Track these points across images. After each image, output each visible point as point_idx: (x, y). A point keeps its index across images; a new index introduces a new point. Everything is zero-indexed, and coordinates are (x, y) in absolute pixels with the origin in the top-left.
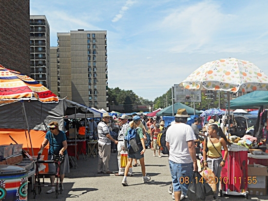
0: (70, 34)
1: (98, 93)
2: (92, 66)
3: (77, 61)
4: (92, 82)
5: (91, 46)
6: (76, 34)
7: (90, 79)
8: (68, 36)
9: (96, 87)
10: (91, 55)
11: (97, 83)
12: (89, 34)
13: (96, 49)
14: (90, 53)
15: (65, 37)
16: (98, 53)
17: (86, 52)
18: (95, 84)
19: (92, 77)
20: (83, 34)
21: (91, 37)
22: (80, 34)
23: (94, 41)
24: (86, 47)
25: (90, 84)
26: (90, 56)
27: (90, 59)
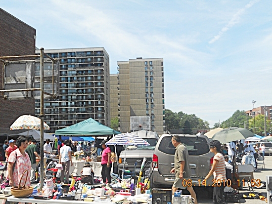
0: (128, 63)
1: (154, 117)
2: (149, 92)
3: (135, 87)
4: (149, 108)
5: (149, 73)
6: (134, 62)
7: (147, 104)
8: (128, 64)
9: (153, 112)
10: (149, 81)
11: (154, 108)
12: (147, 62)
13: (153, 75)
14: (147, 79)
15: (125, 65)
16: (154, 79)
17: (144, 79)
18: (152, 109)
19: (149, 102)
20: (141, 62)
21: (148, 65)
22: (139, 62)
23: (151, 68)
24: (144, 74)
25: (147, 109)
26: (147, 82)
27: (147, 85)
